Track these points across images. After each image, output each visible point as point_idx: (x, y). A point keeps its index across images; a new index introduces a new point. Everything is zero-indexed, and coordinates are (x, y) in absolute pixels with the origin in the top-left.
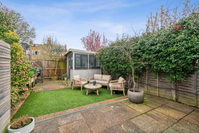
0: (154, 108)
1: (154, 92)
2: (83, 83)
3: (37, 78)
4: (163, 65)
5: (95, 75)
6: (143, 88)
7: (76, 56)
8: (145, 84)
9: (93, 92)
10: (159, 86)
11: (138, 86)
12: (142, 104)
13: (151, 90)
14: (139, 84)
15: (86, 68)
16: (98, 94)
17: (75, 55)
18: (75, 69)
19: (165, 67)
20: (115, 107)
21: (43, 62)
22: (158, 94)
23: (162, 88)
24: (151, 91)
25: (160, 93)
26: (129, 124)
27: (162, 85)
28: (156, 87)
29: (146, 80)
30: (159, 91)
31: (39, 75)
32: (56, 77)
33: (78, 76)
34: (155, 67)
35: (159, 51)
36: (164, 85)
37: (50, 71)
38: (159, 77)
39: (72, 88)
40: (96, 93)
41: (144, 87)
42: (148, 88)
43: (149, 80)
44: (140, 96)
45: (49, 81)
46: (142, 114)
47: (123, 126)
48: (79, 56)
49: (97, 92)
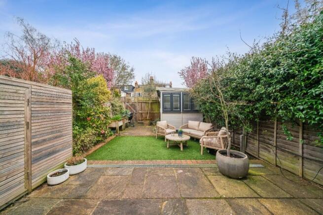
0: (261, 197)
1: (292, 165)
2: (168, 131)
3: (129, 121)
4: (299, 107)
5: (189, 121)
6: (267, 152)
7: (165, 95)
8: (270, 144)
9: (175, 146)
10: (303, 153)
11: (259, 148)
12: (239, 181)
13: (285, 160)
14: (259, 144)
15: (179, 112)
16: (182, 149)
17: (163, 94)
18: (163, 113)
19: (304, 112)
20: (184, 172)
21: (137, 105)
22: (300, 171)
23: (311, 160)
24: (283, 162)
25: (305, 170)
26: (177, 205)
27: (313, 152)
28: (296, 156)
29: (273, 137)
30: (303, 165)
31: (130, 118)
32: (148, 122)
33: (166, 121)
34: (280, 111)
35: (288, 77)
36: (319, 153)
37: (143, 114)
38: (303, 133)
39: (155, 137)
40: (180, 148)
41: (270, 152)
42: (278, 155)
43: (280, 137)
44: (235, 165)
45: (141, 125)
46: (221, 198)
47: (167, 203)
48: (169, 95)
49: (181, 146)
